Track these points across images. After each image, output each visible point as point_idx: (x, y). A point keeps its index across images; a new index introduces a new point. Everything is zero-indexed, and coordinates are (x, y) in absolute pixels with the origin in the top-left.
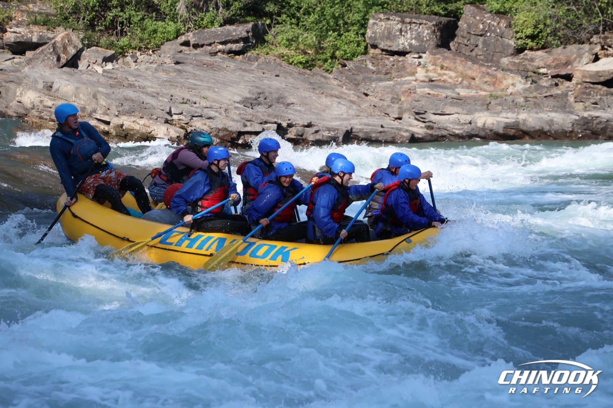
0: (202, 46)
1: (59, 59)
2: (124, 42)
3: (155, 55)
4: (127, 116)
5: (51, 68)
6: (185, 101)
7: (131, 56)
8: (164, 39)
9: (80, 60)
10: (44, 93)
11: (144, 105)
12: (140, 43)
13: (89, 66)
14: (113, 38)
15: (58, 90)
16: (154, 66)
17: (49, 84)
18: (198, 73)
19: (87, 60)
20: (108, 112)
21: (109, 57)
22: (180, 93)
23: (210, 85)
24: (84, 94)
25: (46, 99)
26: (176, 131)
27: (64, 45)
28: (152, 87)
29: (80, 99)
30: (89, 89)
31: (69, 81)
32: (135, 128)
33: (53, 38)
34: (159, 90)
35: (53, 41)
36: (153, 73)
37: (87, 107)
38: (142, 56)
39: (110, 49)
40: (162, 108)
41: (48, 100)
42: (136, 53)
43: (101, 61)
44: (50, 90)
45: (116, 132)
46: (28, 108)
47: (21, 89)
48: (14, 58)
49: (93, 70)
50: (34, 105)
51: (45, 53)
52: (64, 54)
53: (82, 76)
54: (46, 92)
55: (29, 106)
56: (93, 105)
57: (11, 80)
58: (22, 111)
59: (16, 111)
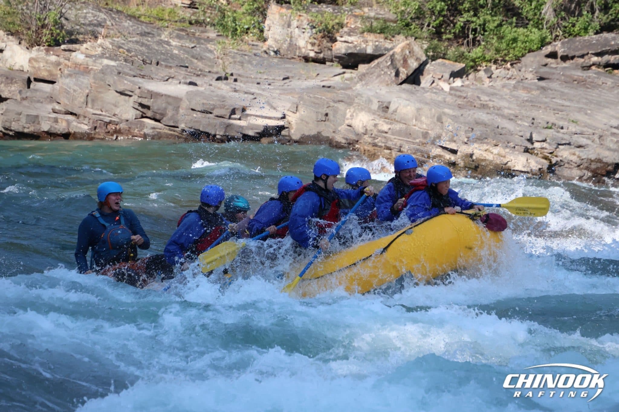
0: (573, 58)
1: (397, 74)
2: (476, 53)
3: (514, 70)
4: (478, 143)
5: (388, 85)
6: (550, 125)
7: (486, 71)
8: (525, 50)
9: (422, 75)
10: (379, 115)
11: (499, 130)
12: (496, 54)
13: (433, 82)
14: (463, 49)
15: (395, 111)
16: (513, 82)
17: (385, 105)
18: (566, 91)
19: (431, 75)
20: (456, 138)
21: (458, 72)
22: (542, 116)
23: (581, 106)
24: (427, 117)
26: (537, 162)
27: (404, 57)
28: (509, 108)
29: (422, 122)
30: (433, 110)
31: (408, 100)
32: (487, 158)
33: (392, 49)
34: (518, 112)
35: (391, 53)
36: (511, 92)
37: (430, 132)
38: (498, 70)
39: (459, 62)
40: (521, 134)
41: (383, 123)
42: (491, 67)
43: (448, 77)
44: (386, 112)
45: (465, 163)
46: (360, 133)
47: (352, 110)
48: (344, 73)
49: (438, 87)
50: (366, 130)
51: (382, 66)
52: (404, 67)
53: (425, 95)
54: (382, 114)
55: (361, 130)
56: (437, 130)
57: (341, 99)
58: (353, 137)
59: (346, 137)
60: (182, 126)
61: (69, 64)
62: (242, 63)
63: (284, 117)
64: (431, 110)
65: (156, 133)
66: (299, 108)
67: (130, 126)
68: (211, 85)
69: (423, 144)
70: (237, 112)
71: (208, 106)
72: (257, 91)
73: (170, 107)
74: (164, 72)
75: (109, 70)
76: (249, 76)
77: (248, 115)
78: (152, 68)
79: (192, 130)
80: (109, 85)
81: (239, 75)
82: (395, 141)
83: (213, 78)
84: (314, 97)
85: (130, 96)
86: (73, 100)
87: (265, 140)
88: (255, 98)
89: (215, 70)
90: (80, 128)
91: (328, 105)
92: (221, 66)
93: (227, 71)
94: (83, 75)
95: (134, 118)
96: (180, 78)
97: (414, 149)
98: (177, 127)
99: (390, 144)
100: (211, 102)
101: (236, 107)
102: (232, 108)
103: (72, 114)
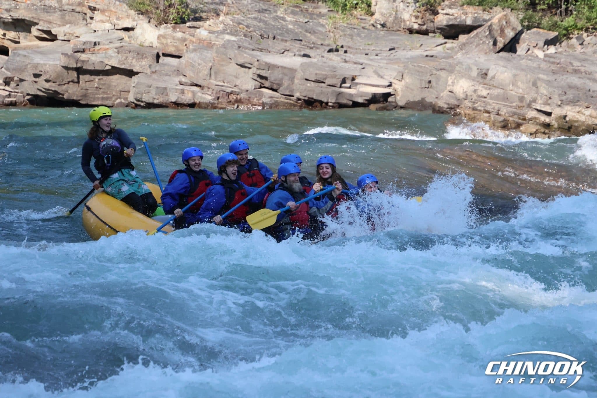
1: (495, 43)
2: (568, 22)
4: (571, 106)
5: (486, 53)
7: (577, 38)
9: (518, 43)
10: (478, 82)
11: (591, 93)
12: (587, 23)
13: (529, 50)
14: (556, 18)
15: (493, 77)
17: (484, 72)
19: (526, 44)
20: (550, 101)
21: (552, 40)
24: (523, 83)
25: (480, 88)
27: (501, 27)
29: (518, 87)
30: (529, 76)
31: (505, 67)
32: (580, 119)
33: (490, 20)
35: (489, 23)
37: (526, 96)
38: (590, 38)
39: (553, 31)
41: (482, 89)
42: (582, 34)
43: (543, 45)
44: (485, 78)
45: (559, 125)
46: (461, 98)
47: (453, 77)
48: (446, 43)
49: (533, 54)
50: (467, 95)
51: (480, 36)
52: (501, 37)
53: (521, 62)
54: (481, 80)
55: (462, 96)
56: (533, 94)
57: (443, 67)
58: (453, 102)
59: (448, 102)
60: (297, 95)
61: (194, 39)
62: (351, 36)
63: (390, 85)
64: (526, 76)
65: (273, 102)
66: (404, 77)
67: (249, 96)
68: (323, 57)
69: (519, 107)
70: (347, 81)
71: (320, 76)
72: (366, 62)
73: (286, 78)
74: (281, 46)
75: (230, 45)
76: (357, 47)
77: (357, 84)
78: (270, 42)
79: (306, 99)
80: (230, 59)
81: (349, 47)
82: (493, 105)
83: (325, 50)
84: (418, 66)
85: (250, 68)
86: (197, 72)
87: (373, 107)
88: (364, 68)
89: (326, 42)
90: (205, 98)
91: (431, 73)
92: (332, 39)
93: (338, 43)
94: (206, 50)
95: (253, 88)
96: (295, 51)
97: (511, 112)
98: (293, 96)
99: (489, 108)
100: (324, 73)
101: (347, 76)
102: (343, 77)
103: (197, 85)
